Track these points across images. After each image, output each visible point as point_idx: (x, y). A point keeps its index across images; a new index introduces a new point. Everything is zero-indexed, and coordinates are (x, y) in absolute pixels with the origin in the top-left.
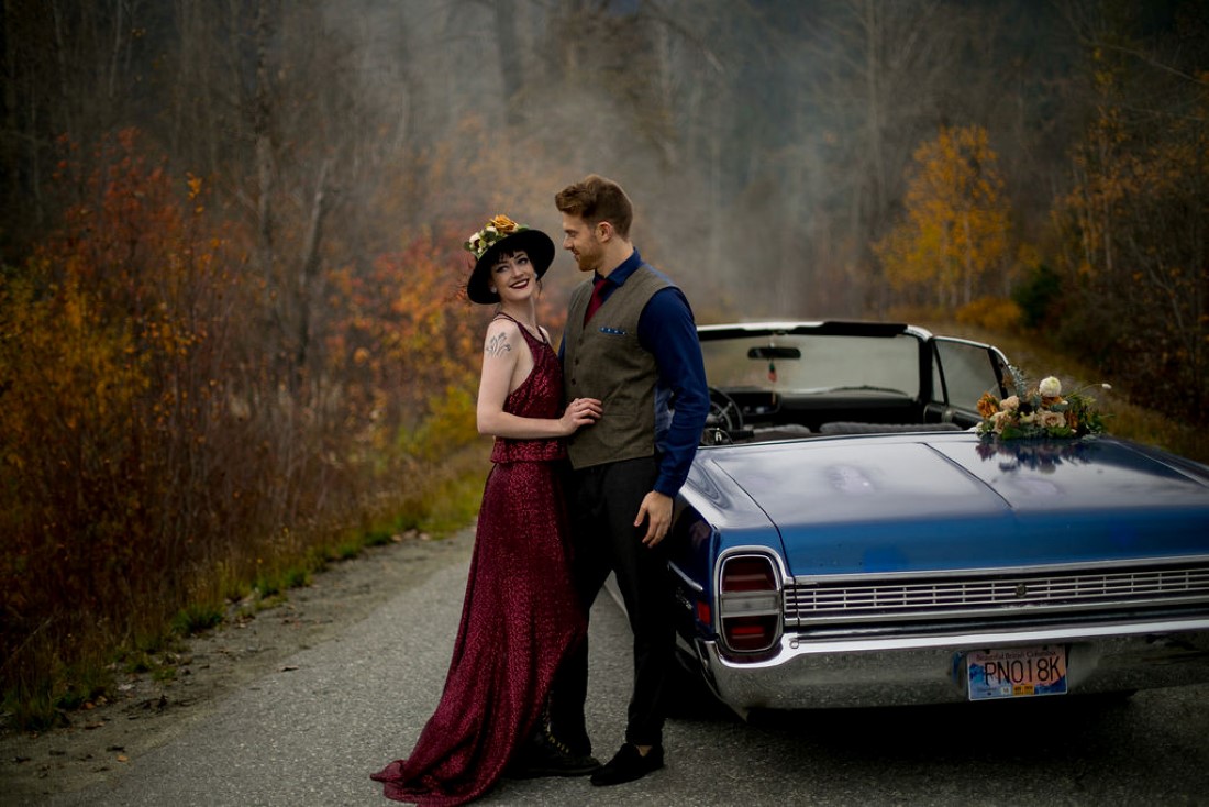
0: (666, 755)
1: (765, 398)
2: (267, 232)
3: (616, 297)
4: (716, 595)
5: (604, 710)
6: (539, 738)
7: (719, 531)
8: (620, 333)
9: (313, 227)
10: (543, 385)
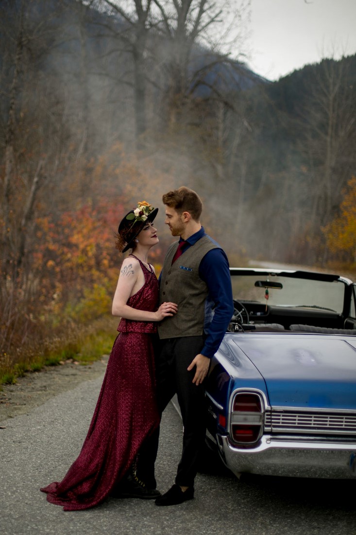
0: (195, 492)
1: (262, 308)
2: (7, 196)
3: (190, 251)
4: (230, 412)
5: (164, 465)
6: (130, 477)
7: (234, 379)
8: (189, 270)
9: (31, 195)
10: (149, 294)
